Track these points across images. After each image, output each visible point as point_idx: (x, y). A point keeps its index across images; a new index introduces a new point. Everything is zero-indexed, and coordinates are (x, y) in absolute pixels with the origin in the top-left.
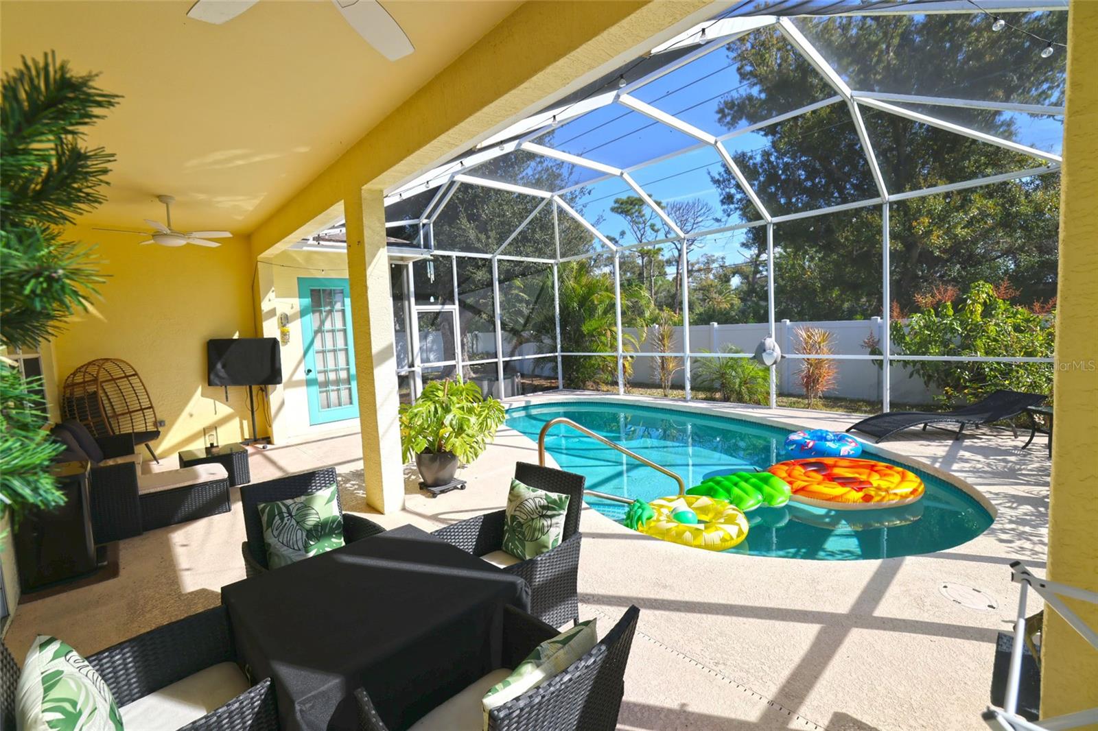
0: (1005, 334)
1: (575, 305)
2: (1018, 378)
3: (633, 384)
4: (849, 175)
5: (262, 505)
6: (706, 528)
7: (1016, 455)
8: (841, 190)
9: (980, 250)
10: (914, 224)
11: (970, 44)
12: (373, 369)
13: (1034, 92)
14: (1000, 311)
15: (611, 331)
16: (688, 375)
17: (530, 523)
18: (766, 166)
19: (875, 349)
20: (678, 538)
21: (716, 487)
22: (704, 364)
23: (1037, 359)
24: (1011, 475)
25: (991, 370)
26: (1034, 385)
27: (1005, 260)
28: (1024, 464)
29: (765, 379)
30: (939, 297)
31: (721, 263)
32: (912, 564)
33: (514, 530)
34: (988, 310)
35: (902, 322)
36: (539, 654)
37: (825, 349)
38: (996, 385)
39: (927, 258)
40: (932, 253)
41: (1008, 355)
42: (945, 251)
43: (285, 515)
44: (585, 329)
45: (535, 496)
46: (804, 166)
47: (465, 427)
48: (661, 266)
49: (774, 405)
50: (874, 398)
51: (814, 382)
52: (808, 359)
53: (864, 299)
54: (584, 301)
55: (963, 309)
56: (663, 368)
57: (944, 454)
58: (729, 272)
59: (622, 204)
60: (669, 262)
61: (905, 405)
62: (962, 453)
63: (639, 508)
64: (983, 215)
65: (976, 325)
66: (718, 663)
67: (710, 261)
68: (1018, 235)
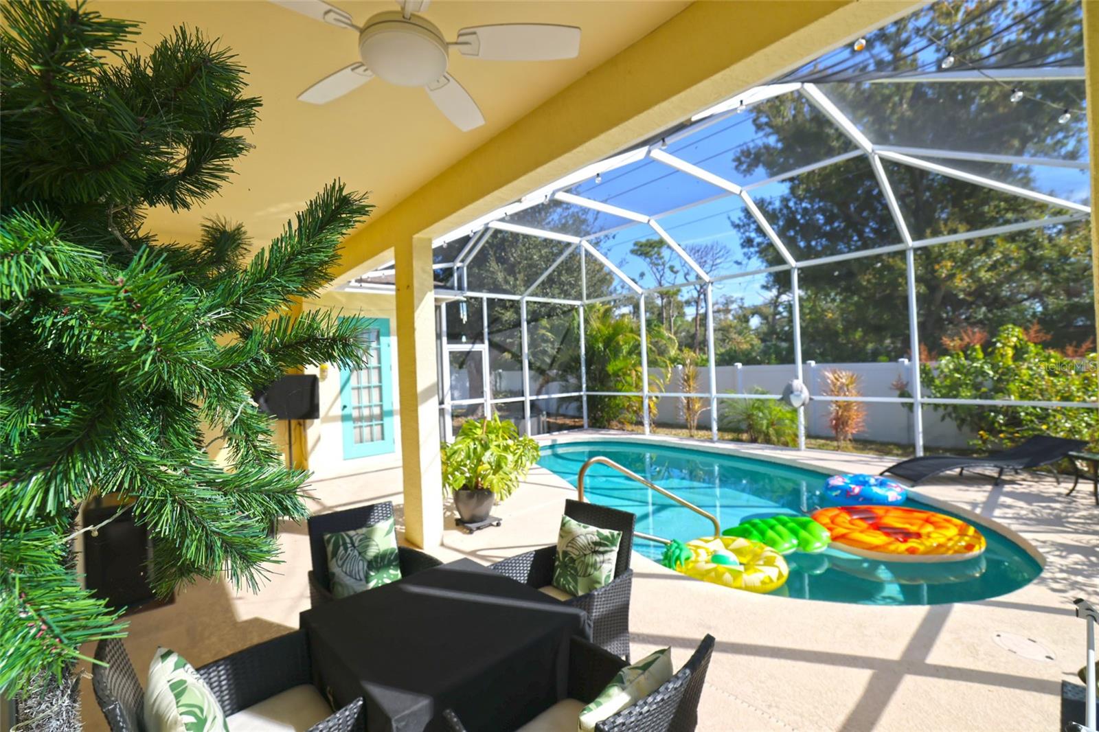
0: (1040, 379)
1: (601, 345)
2: (1055, 423)
3: (659, 424)
4: (867, 220)
5: (328, 536)
6: (746, 570)
7: (1061, 502)
8: (861, 234)
9: (1005, 292)
10: (937, 267)
11: (982, 97)
12: (417, 406)
13: (1049, 141)
14: (1032, 355)
15: (636, 371)
16: (715, 415)
17: (583, 559)
18: (785, 211)
19: (904, 390)
20: (717, 579)
21: (752, 529)
22: (731, 405)
23: (1075, 404)
24: (1057, 522)
25: (1027, 414)
26: (1072, 430)
27: (1032, 304)
28: (1071, 511)
29: (793, 421)
30: (967, 339)
31: (740, 304)
32: (960, 611)
33: (566, 566)
34: (1019, 354)
35: (931, 365)
36: (622, 679)
37: (853, 391)
38: (1034, 429)
39: (951, 299)
40: (956, 295)
41: (1044, 400)
42: (969, 294)
43: (349, 545)
44: (610, 368)
45: (587, 533)
46: (822, 211)
47: (503, 464)
48: (680, 306)
49: (803, 446)
50: (904, 441)
51: (843, 424)
52: (837, 401)
53: (888, 341)
54: (609, 341)
55: (993, 352)
56: (688, 408)
57: (984, 499)
58: (748, 313)
59: (641, 246)
60: (688, 303)
61: (938, 449)
62: (1003, 499)
63: (677, 548)
64: (1007, 259)
65: (1008, 369)
66: (770, 706)
67: (729, 301)
68: (1044, 278)
